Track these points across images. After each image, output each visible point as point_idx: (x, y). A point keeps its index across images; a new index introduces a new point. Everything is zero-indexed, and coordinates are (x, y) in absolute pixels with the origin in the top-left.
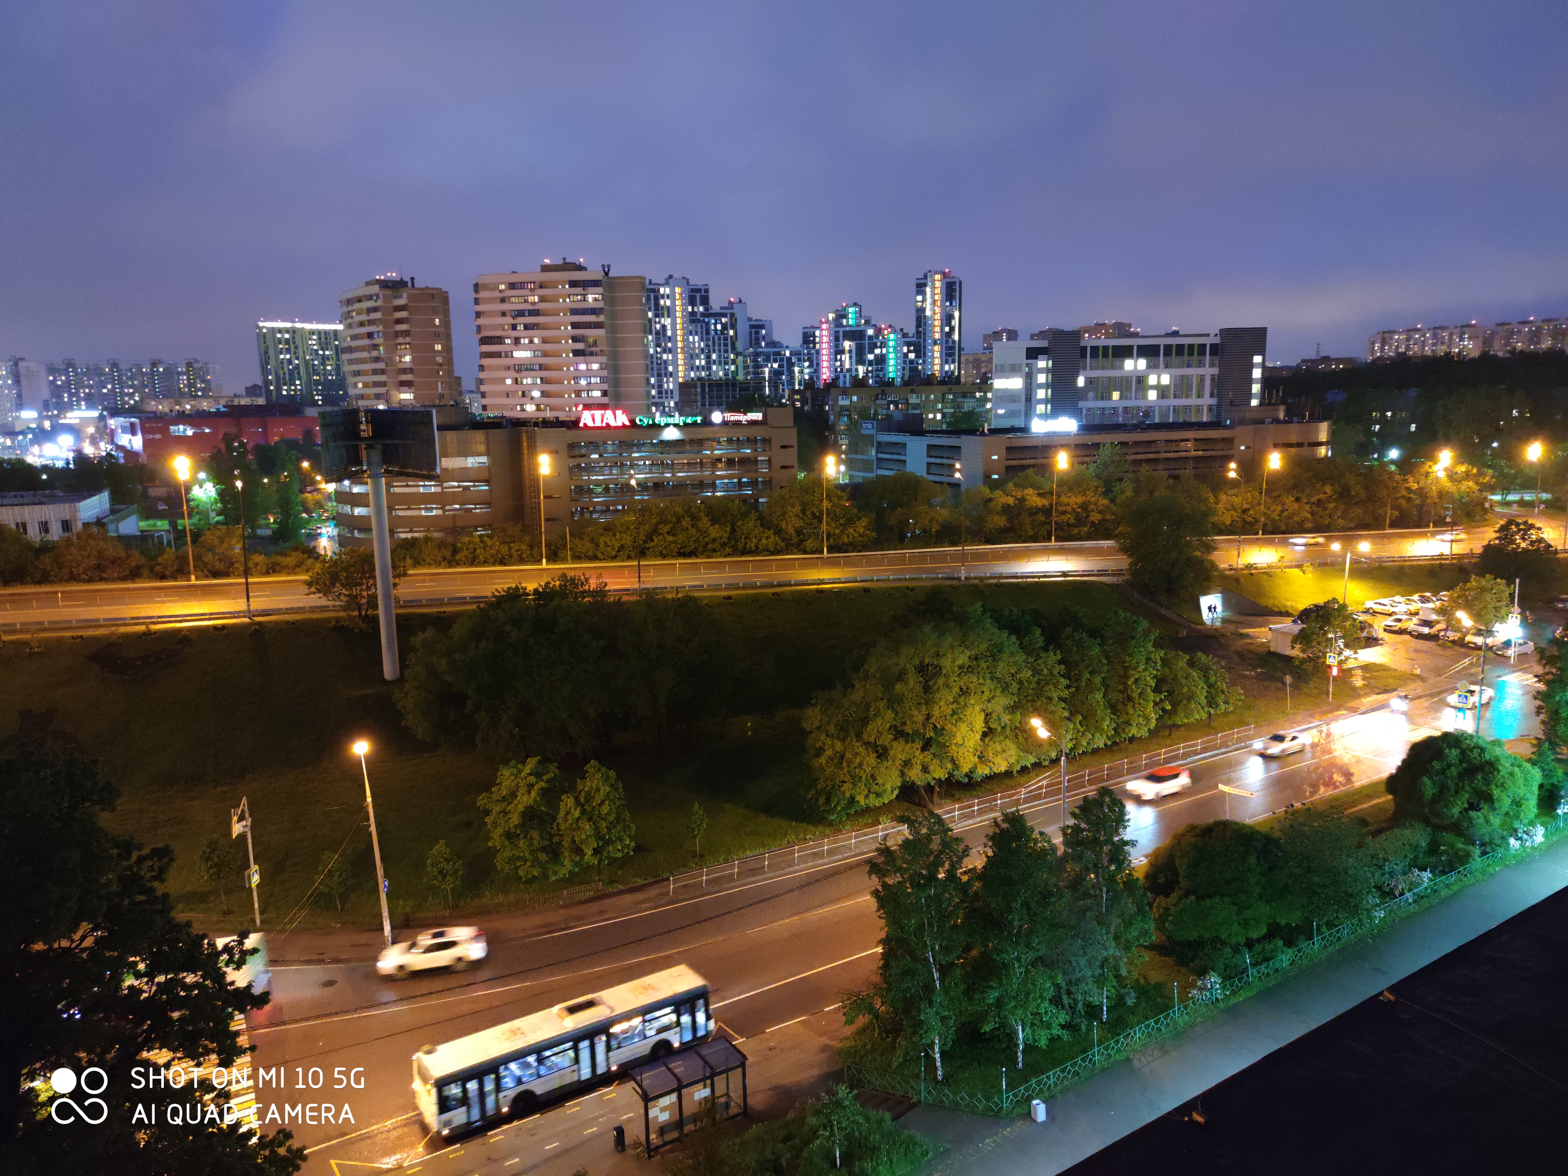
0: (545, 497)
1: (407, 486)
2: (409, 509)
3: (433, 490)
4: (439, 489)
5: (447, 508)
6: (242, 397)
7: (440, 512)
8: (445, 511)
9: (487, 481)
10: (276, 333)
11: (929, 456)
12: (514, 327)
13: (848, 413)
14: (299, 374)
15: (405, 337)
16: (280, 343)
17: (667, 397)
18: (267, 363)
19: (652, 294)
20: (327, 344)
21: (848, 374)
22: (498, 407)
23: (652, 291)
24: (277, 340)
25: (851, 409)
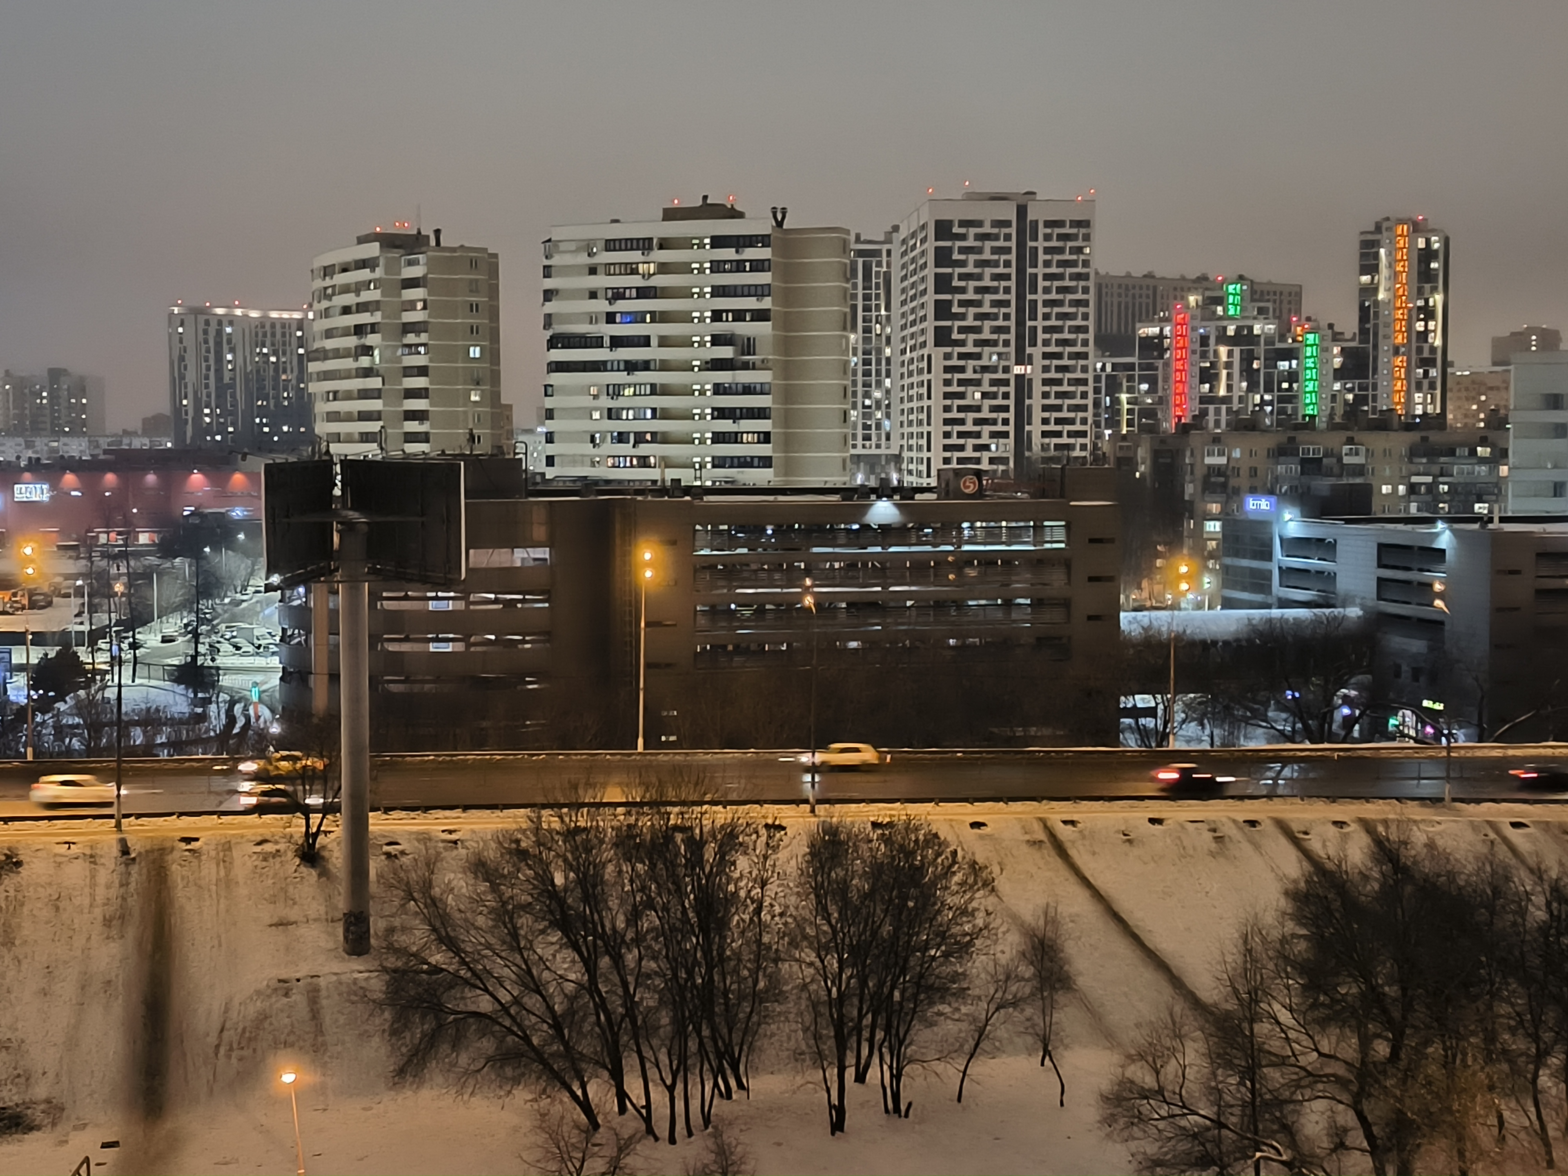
0: (646, 625)
1: (406, 598)
2: (407, 639)
3: (450, 606)
4: (461, 605)
5: (472, 639)
6: (134, 434)
7: (460, 647)
8: (469, 645)
9: (548, 594)
10: (201, 326)
11: (1380, 565)
12: (610, 318)
13: (1222, 479)
14: (233, 396)
15: (418, 333)
16: (206, 342)
17: (878, 446)
18: (182, 377)
19: (860, 261)
20: (284, 344)
21: (1224, 407)
22: (574, 460)
23: (860, 253)
24: (201, 337)
25: (1229, 473)
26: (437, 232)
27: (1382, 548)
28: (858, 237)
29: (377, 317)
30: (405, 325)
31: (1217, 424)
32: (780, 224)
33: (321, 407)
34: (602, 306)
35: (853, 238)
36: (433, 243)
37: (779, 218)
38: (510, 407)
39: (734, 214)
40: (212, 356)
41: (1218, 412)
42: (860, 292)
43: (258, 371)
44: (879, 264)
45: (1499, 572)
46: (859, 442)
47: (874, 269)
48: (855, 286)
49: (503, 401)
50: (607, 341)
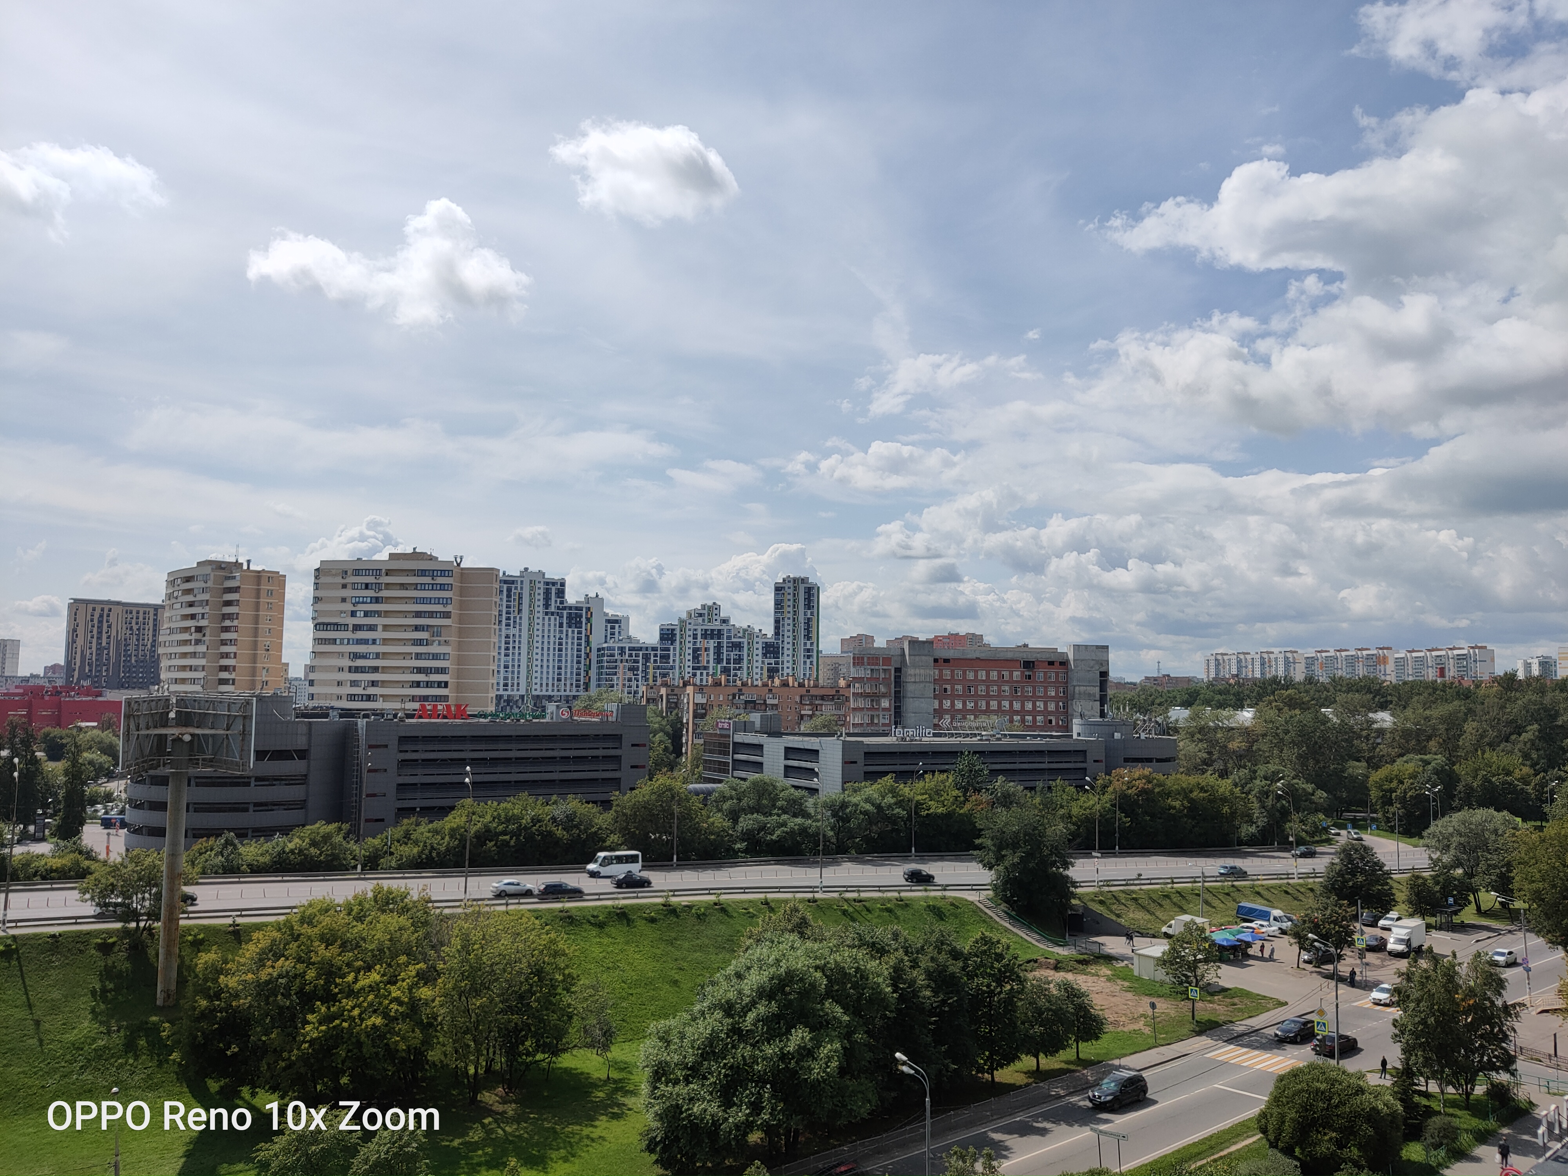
0: (366, 796)
6: (38, 676)
9: (305, 777)
10: (90, 610)
11: (786, 758)
12: (353, 614)
13: (704, 711)
14: (108, 654)
15: (232, 619)
16: (92, 620)
17: (513, 690)
18: (74, 642)
19: (505, 586)
20: (144, 624)
21: (705, 672)
22: (326, 696)
23: (505, 582)
24: (89, 618)
25: (708, 708)
26: (249, 562)
27: (788, 750)
28: (504, 574)
29: (207, 609)
30: (224, 615)
31: (701, 680)
32: (459, 565)
33: (164, 663)
34: (349, 607)
35: (501, 574)
36: (245, 567)
37: (459, 560)
38: (287, 664)
39: (431, 558)
40: (95, 630)
41: (702, 674)
42: (505, 603)
43: (125, 640)
44: (516, 588)
45: (846, 763)
46: (501, 687)
47: (513, 591)
48: (501, 599)
49: (284, 661)
50: (351, 627)
